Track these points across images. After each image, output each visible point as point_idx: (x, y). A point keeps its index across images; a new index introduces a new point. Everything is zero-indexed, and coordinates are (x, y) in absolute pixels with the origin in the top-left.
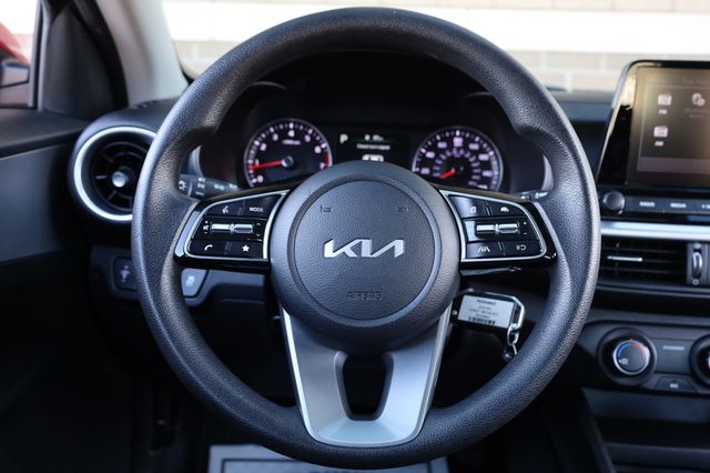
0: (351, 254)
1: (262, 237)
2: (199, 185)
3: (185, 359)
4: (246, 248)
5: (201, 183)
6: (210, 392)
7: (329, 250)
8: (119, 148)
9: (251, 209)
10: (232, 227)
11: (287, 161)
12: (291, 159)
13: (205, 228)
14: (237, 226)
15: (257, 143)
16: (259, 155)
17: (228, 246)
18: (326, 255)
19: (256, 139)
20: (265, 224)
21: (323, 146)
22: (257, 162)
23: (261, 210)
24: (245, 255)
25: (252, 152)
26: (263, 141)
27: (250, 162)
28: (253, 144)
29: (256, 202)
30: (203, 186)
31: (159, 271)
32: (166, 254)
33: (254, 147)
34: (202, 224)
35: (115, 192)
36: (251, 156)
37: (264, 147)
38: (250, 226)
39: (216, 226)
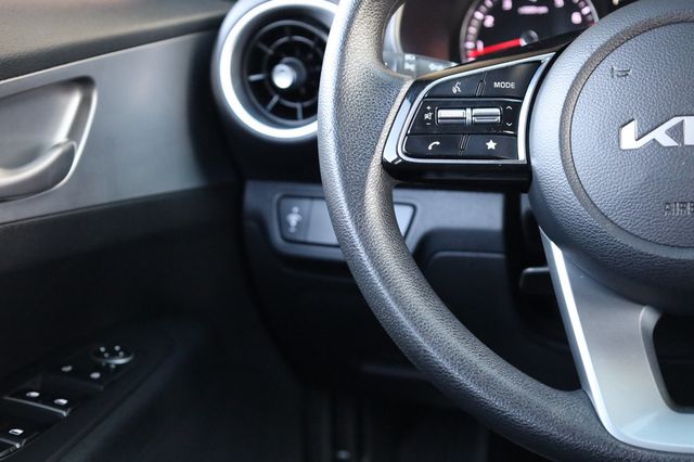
0: (667, 141)
1: (515, 128)
2: (407, 66)
3: (407, 314)
4: (491, 145)
5: (410, 62)
6: (446, 365)
7: (629, 138)
8: (280, 32)
9: (497, 85)
10: (468, 114)
11: (529, 38)
12: (534, 34)
13: (427, 116)
14: (476, 111)
15: (479, 15)
16: (483, 33)
17: (465, 142)
18: (624, 146)
19: (477, 9)
20: (518, 107)
21: (586, 11)
22: (480, 45)
23: (512, 85)
24: (490, 155)
25: (473, 30)
26: (490, 12)
27: (470, 45)
28: (473, 17)
29: (503, 74)
30: (412, 67)
31: (362, 184)
32: (370, 158)
33: (475, 23)
34: (422, 111)
35: (276, 99)
36: (471, 37)
37: (489, 22)
38: (497, 111)
39: (443, 113)
